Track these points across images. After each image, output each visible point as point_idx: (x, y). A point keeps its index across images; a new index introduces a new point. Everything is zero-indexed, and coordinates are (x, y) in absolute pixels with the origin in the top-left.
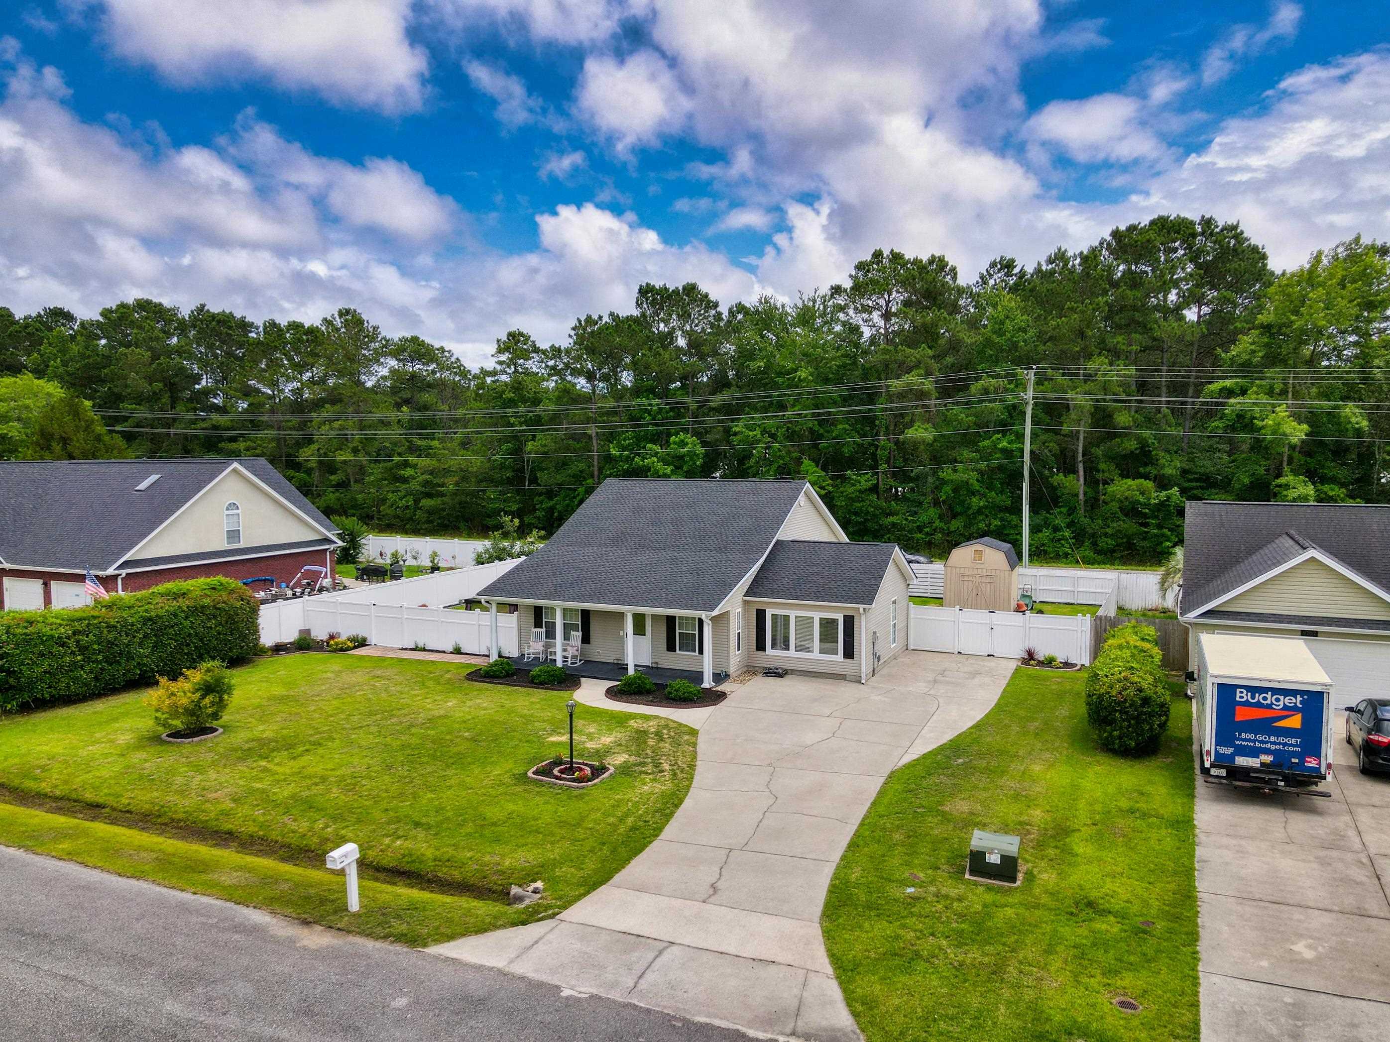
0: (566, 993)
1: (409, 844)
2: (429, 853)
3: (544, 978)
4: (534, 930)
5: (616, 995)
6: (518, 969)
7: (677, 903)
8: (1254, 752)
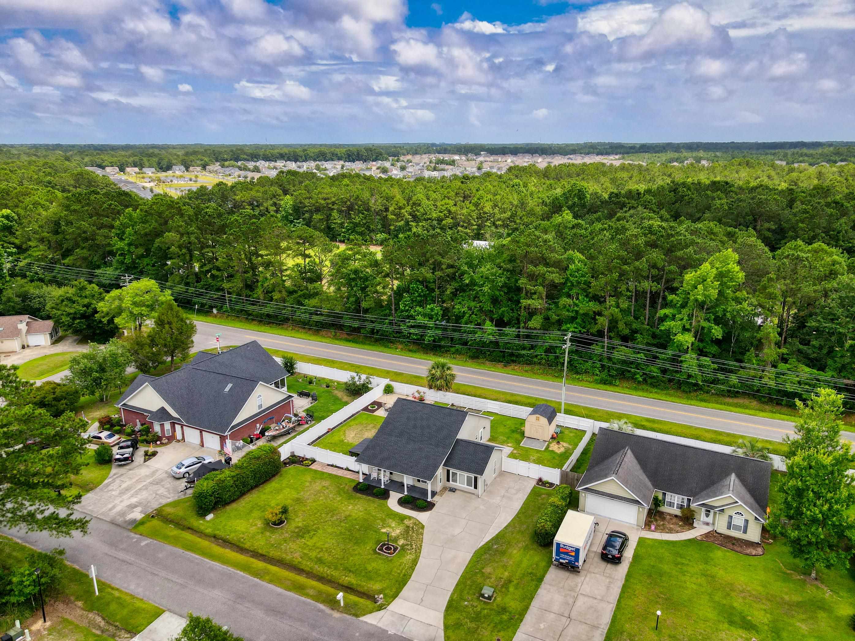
0: (389, 633)
1: (349, 579)
2: (355, 582)
3: (384, 628)
4: (382, 612)
5: (399, 634)
6: (380, 625)
7: (413, 604)
8: (564, 559)
